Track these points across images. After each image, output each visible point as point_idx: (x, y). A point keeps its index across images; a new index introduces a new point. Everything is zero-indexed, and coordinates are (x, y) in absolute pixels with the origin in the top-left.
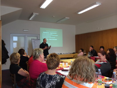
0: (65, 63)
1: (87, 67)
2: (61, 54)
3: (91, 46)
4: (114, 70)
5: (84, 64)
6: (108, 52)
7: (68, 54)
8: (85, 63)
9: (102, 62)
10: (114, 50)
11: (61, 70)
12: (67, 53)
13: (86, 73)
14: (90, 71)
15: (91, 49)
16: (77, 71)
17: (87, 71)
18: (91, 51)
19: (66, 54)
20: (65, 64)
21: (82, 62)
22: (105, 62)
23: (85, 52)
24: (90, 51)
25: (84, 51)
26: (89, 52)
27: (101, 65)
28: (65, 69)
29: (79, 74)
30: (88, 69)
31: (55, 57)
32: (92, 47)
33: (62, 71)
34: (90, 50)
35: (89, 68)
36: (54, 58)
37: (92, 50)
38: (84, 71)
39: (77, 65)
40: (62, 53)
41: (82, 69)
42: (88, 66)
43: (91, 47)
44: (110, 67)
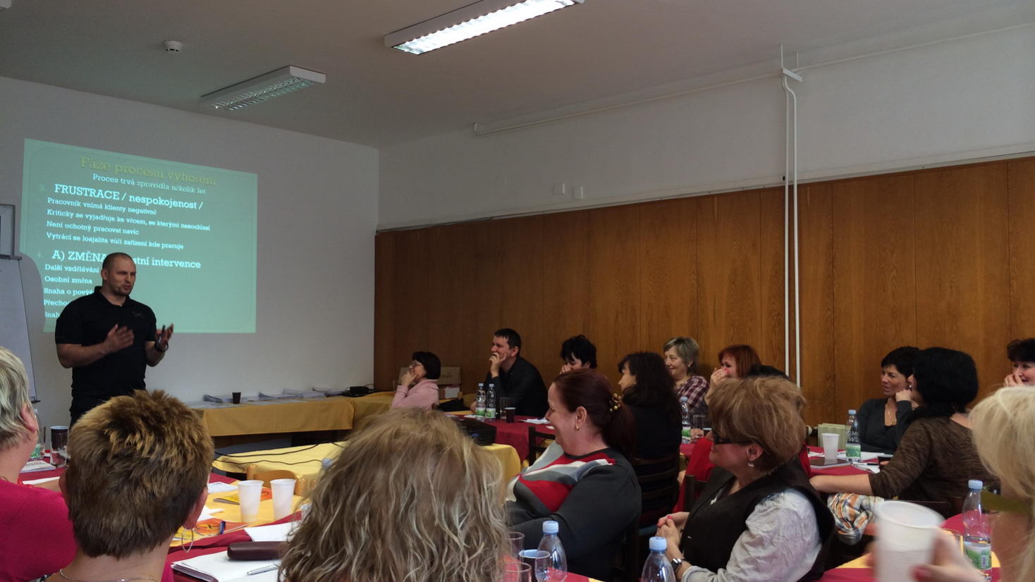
0: (267, 485)
1: (437, 506)
2: (236, 398)
3: (502, 333)
4: (662, 520)
5: (413, 481)
6: (627, 380)
7: (300, 397)
8: (429, 472)
9: (578, 464)
10: (668, 362)
11: (225, 554)
12: (297, 386)
13: (426, 563)
14: (460, 540)
15: (500, 354)
16: (349, 549)
17: (442, 541)
18: (501, 369)
19: (288, 396)
20: (267, 494)
21: (397, 464)
22: (603, 462)
23: (456, 378)
24: (495, 374)
25: (444, 370)
26: (489, 379)
27: (565, 484)
28: (259, 535)
29: (372, 570)
30: (450, 524)
31: (160, 437)
32: (514, 339)
33: (235, 557)
34: (495, 361)
35: (456, 518)
36: (143, 442)
37: (507, 368)
38: (410, 542)
39: (359, 495)
40: (248, 393)
41: (397, 529)
42: (449, 499)
43: (503, 341)
44: (635, 500)
